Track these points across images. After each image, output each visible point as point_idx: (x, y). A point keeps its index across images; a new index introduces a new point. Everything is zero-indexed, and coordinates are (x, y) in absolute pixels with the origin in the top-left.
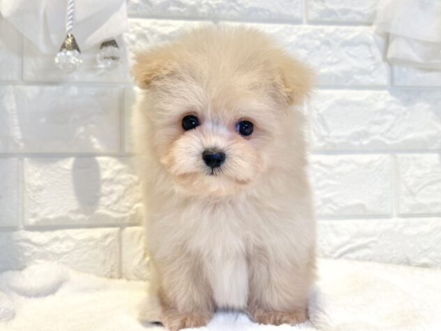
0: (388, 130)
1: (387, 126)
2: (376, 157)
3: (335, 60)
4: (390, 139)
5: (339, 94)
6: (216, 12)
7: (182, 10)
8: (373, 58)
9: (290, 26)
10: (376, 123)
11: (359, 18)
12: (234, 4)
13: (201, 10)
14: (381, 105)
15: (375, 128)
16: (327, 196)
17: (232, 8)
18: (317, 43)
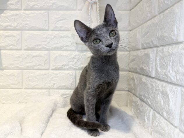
0: (75, 64)
1: (74, 63)
2: (70, 72)
3: (58, 42)
4: (75, 66)
5: (59, 53)
6: (22, 28)
7: (12, 28)
8: (70, 42)
9: (44, 32)
10: (71, 62)
11: (66, 29)
12: (27, 25)
13: (18, 28)
14: (73, 56)
15: (71, 63)
16: (55, 82)
17: (27, 26)
18: (53, 37)
